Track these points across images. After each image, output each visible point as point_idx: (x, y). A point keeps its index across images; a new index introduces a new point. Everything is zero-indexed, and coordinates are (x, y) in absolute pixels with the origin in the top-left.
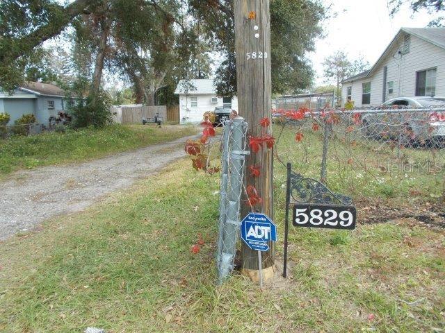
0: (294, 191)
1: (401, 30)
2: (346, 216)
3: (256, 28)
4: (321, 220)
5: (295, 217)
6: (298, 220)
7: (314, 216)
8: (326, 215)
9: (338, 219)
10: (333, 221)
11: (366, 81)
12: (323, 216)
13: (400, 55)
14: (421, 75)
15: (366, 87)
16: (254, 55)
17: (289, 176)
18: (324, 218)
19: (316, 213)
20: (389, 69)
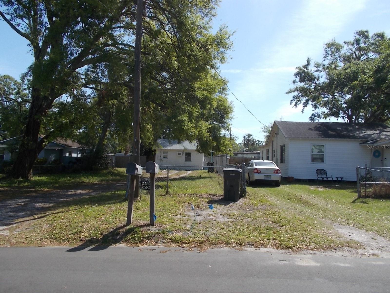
11: (268, 148)
13: (276, 135)
15: (268, 151)
18: (149, 188)
20: (274, 142)
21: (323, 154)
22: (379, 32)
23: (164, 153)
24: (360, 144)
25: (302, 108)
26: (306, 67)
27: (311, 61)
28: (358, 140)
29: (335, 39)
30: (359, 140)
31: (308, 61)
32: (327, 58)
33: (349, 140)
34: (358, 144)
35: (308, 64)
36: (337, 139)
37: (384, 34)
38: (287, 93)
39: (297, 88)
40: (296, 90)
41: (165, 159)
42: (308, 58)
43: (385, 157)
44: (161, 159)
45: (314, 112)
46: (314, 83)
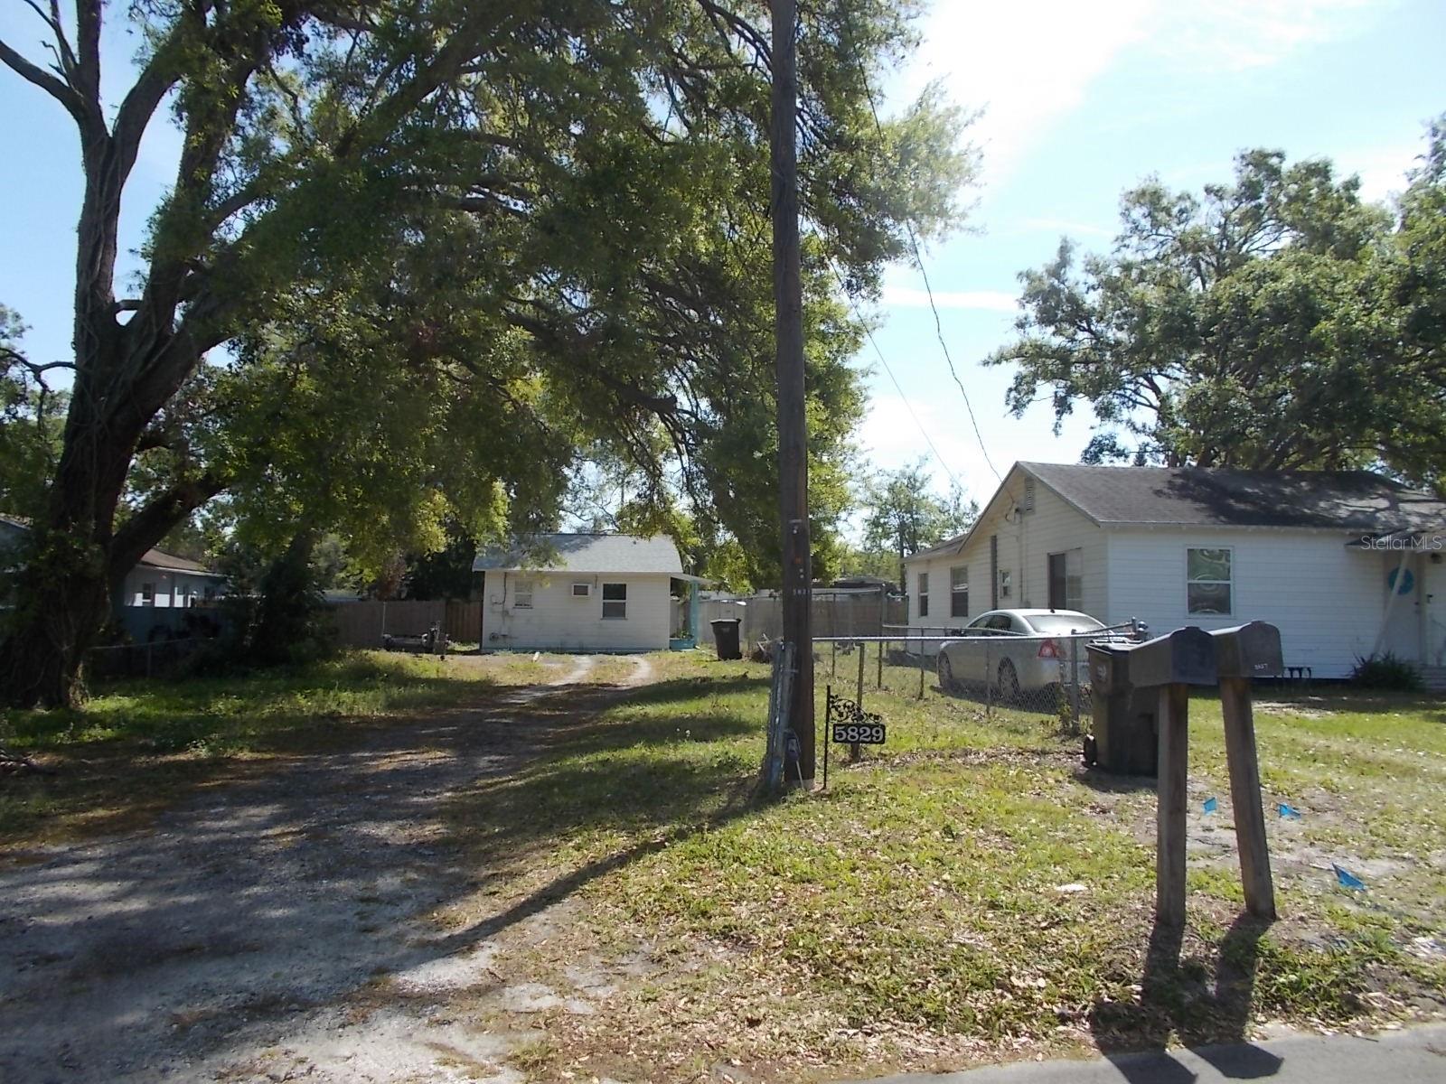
0: (833, 710)
1: (1017, 466)
2: (878, 732)
3: (801, 571)
4: (857, 736)
5: (834, 734)
6: (837, 737)
7: (851, 733)
8: (861, 731)
9: (871, 735)
10: (867, 737)
11: (958, 563)
12: (858, 733)
13: (1018, 516)
14: (1056, 563)
15: (958, 575)
16: (799, 592)
17: (829, 696)
18: (860, 735)
19: (853, 730)
20: (998, 542)
21: (1227, 582)
22: (1314, 160)
23: (519, 587)
24: (1351, 544)
25: (1054, 418)
26: (1057, 271)
27: (1076, 249)
28: (1343, 530)
29: (1159, 177)
30: (1348, 531)
31: (1064, 250)
32: (1127, 242)
33: (1314, 531)
34: (1341, 547)
35: (1064, 262)
36: (1276, 528)
37: (1329, 168)
38: (986, 363)
39: (1022, 346)
40: (1020, 353)
41: (521, 612)
42: (1065, 240)
43: (1428, 593)
44: (505, 613)
45: (1096, 433)
46: (1084, 330)
